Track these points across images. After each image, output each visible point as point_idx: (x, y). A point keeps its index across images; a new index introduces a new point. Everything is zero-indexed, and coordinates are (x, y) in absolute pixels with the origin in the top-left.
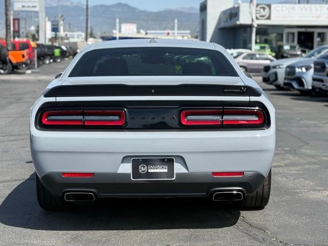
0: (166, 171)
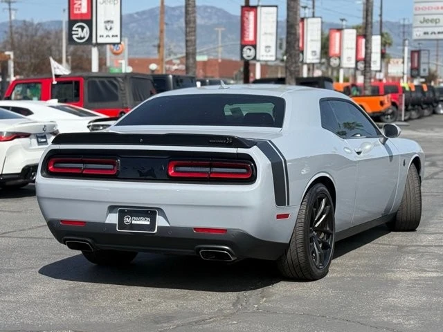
0: (148, 223)
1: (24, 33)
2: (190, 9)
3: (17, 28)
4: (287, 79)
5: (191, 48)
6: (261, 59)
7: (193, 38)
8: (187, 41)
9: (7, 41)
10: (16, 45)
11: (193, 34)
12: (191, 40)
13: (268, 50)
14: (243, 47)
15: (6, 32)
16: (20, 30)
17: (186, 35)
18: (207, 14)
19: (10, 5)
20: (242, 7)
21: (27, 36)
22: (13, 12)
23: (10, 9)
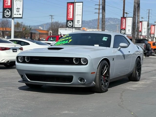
1: (55, 25)
2: (103, 17)
3: (53, 24)
4: (133, 39)
5: (103, 29)
6: (127, 33)
7: (104, 26)
8: (102, 27)
9: (50, 28)
10: (53, 29)
11: (104, 25)
12: (103, 27)
13: (129, 31)
14: (121, 30)
15: (50, 25)
16: (54, 25)
17: (102, 26)
18: (115, 21)
19: (52, 17)
20: (122, 17)
21: (56, 26)
22: (53, 19)
23: (52, 18)
